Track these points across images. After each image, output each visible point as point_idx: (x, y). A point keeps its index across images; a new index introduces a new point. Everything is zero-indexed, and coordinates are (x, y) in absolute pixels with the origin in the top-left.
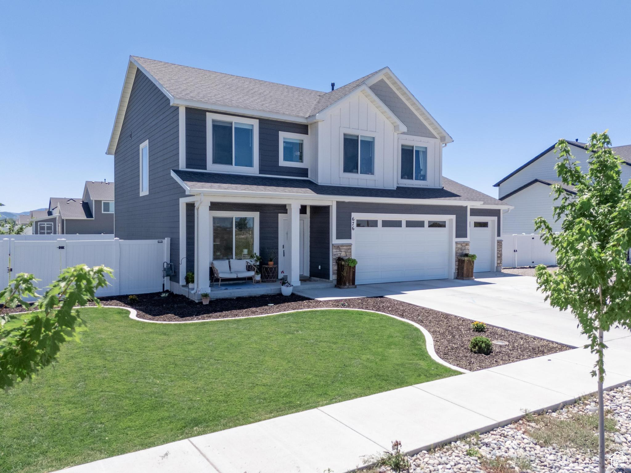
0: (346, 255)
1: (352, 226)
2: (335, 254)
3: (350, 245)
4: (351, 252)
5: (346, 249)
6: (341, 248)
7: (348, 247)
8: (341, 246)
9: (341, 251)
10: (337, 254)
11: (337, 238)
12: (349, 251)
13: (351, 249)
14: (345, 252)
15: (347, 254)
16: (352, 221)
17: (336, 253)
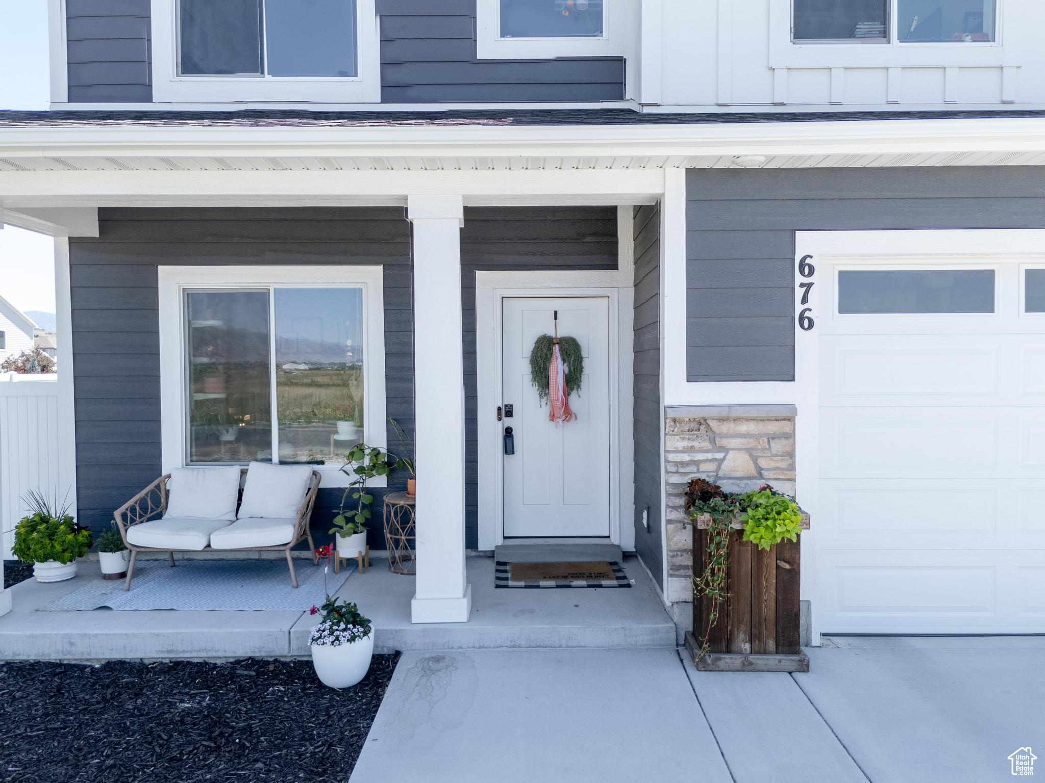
0: (760, 470)
1: (799, 308)
2: (683, 464)
3: (787, 415)
4: (791, 455)
5: (757, 437)
6: (725, 428)
7: (772, 427)
8: (722, 420)
9: (723, 449)
10: (697, 463)
11: (693, 377)
12: (778, 446)
13: (790, 436)
14: (749, 451)
15: (763, 463)
16: (799, 279)
17: (686, 457)
